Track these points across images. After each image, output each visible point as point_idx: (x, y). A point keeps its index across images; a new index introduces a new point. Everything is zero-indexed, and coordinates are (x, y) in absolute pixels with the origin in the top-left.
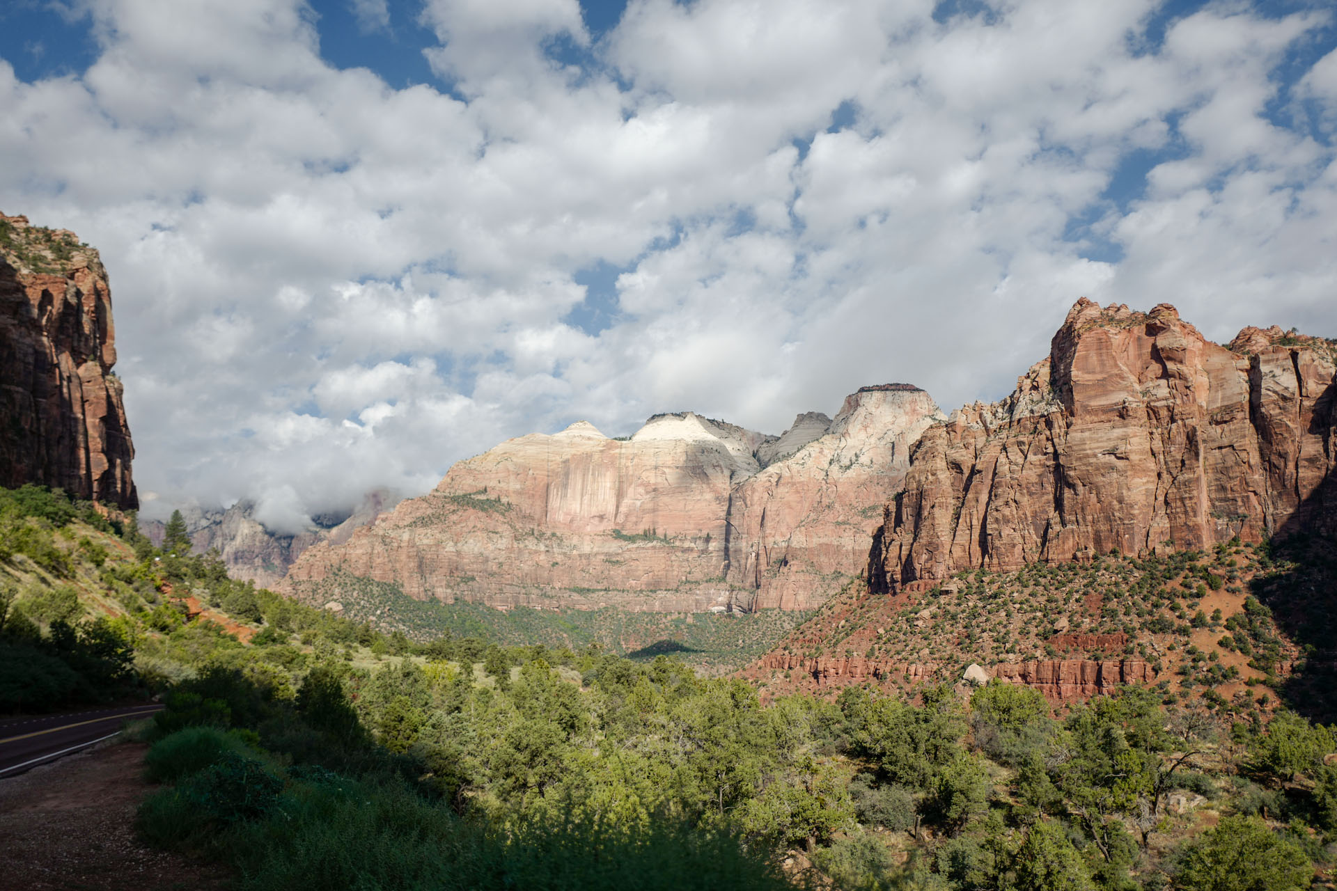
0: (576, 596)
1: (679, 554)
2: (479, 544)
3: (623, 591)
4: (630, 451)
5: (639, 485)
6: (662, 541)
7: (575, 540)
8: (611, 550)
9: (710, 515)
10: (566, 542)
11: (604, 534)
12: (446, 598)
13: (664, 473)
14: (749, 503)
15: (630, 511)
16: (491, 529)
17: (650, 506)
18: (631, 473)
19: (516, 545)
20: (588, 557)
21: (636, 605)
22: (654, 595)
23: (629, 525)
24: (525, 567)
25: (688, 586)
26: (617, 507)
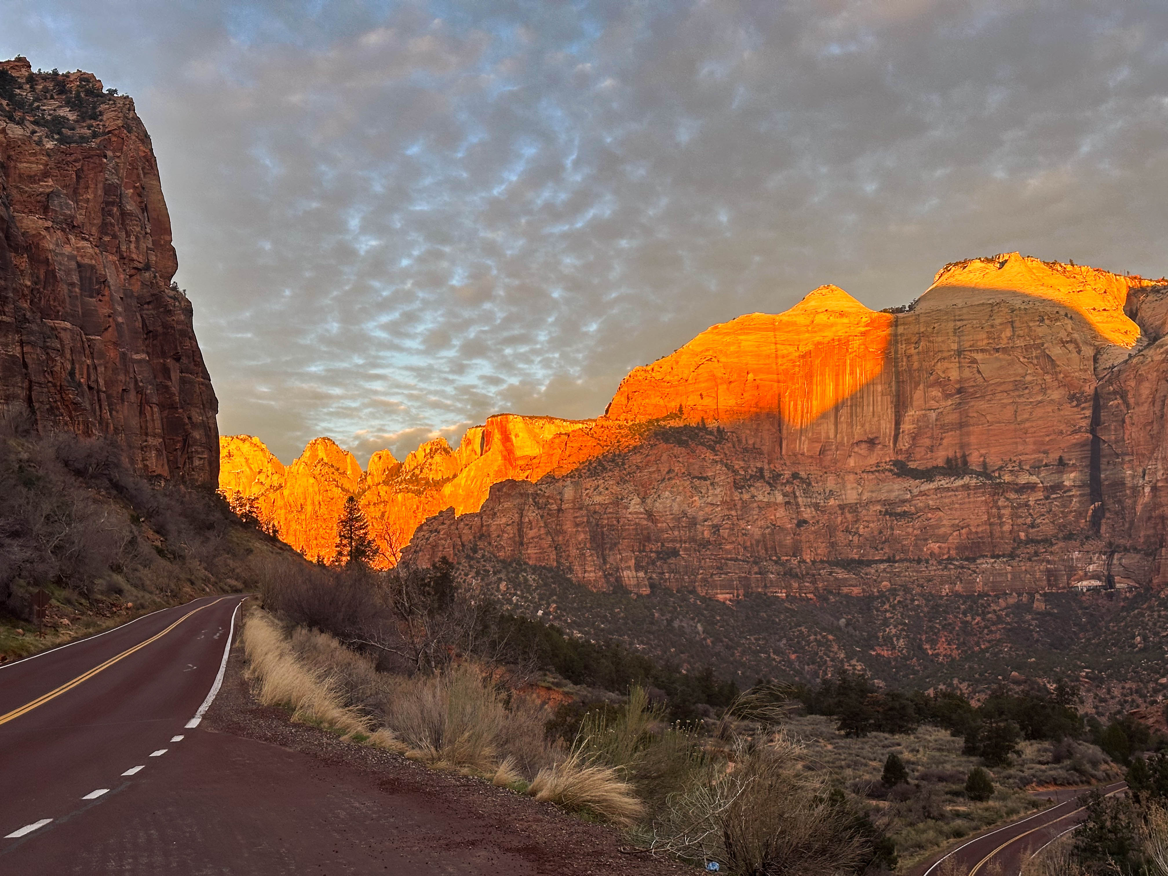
0: (841, 574)
1: (1012, 496)
2: (679, 498)
3: (919, 561)
4: (914, 329)
5: (932, 385)
6: (979, 474)
7: (831, 483)
8: (893, 496)
9: (1063, 427)
10: (817, 487)
11: (877, 469)
12: (638, 585)
13: (974, 361)
14: (1132, 401)
15: (919, 428)
16: (697, 474)
17: (953, 417)
18: (916, 365)
19: (736, 496)
20: (854, 508)
21: (942, 583)
22: (972, 566)
23: (919, 452)
24: (755, 531)
25: (1031, 549)
26: (898, 424)
